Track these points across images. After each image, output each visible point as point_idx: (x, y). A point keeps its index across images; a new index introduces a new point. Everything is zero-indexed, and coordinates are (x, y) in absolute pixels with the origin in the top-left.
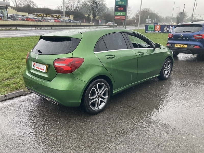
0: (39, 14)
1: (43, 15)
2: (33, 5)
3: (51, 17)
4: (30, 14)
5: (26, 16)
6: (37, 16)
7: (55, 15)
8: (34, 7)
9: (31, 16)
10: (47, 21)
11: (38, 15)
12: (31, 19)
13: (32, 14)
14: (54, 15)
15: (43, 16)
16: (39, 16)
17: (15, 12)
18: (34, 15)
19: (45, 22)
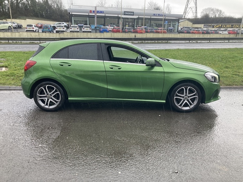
0: (217, 25)
1: (222, 25)
2: (219, 15)
3: (231, 27)
4: (206, 25)
5: (201, 28)
6: (213, 27)
7: (237, 25)
8: (221, 16)
9: (207, 28)
10: (218, 33)
11: (215, 26)
12: (197, 32)
13: (208, 25)
14: (235, 25)
15: (221, 27)
16: (216, 28)
17: (190, 25)
18: (210, 26)
19: (216, 34)
